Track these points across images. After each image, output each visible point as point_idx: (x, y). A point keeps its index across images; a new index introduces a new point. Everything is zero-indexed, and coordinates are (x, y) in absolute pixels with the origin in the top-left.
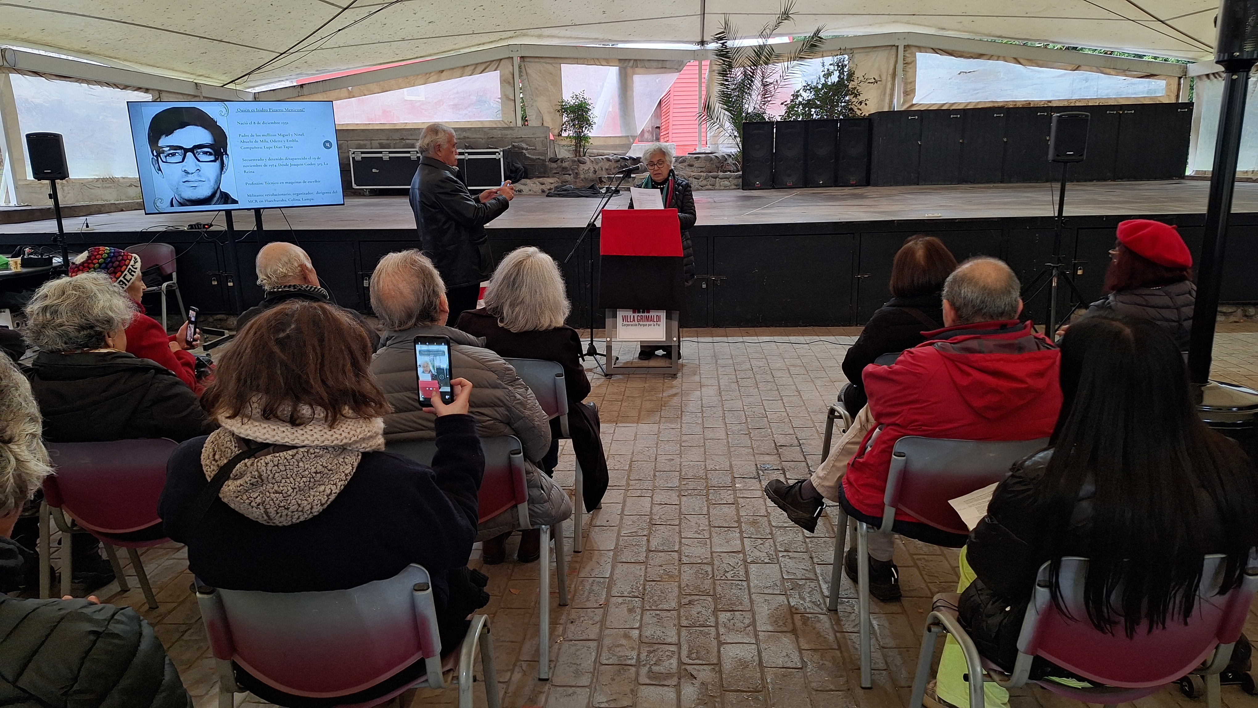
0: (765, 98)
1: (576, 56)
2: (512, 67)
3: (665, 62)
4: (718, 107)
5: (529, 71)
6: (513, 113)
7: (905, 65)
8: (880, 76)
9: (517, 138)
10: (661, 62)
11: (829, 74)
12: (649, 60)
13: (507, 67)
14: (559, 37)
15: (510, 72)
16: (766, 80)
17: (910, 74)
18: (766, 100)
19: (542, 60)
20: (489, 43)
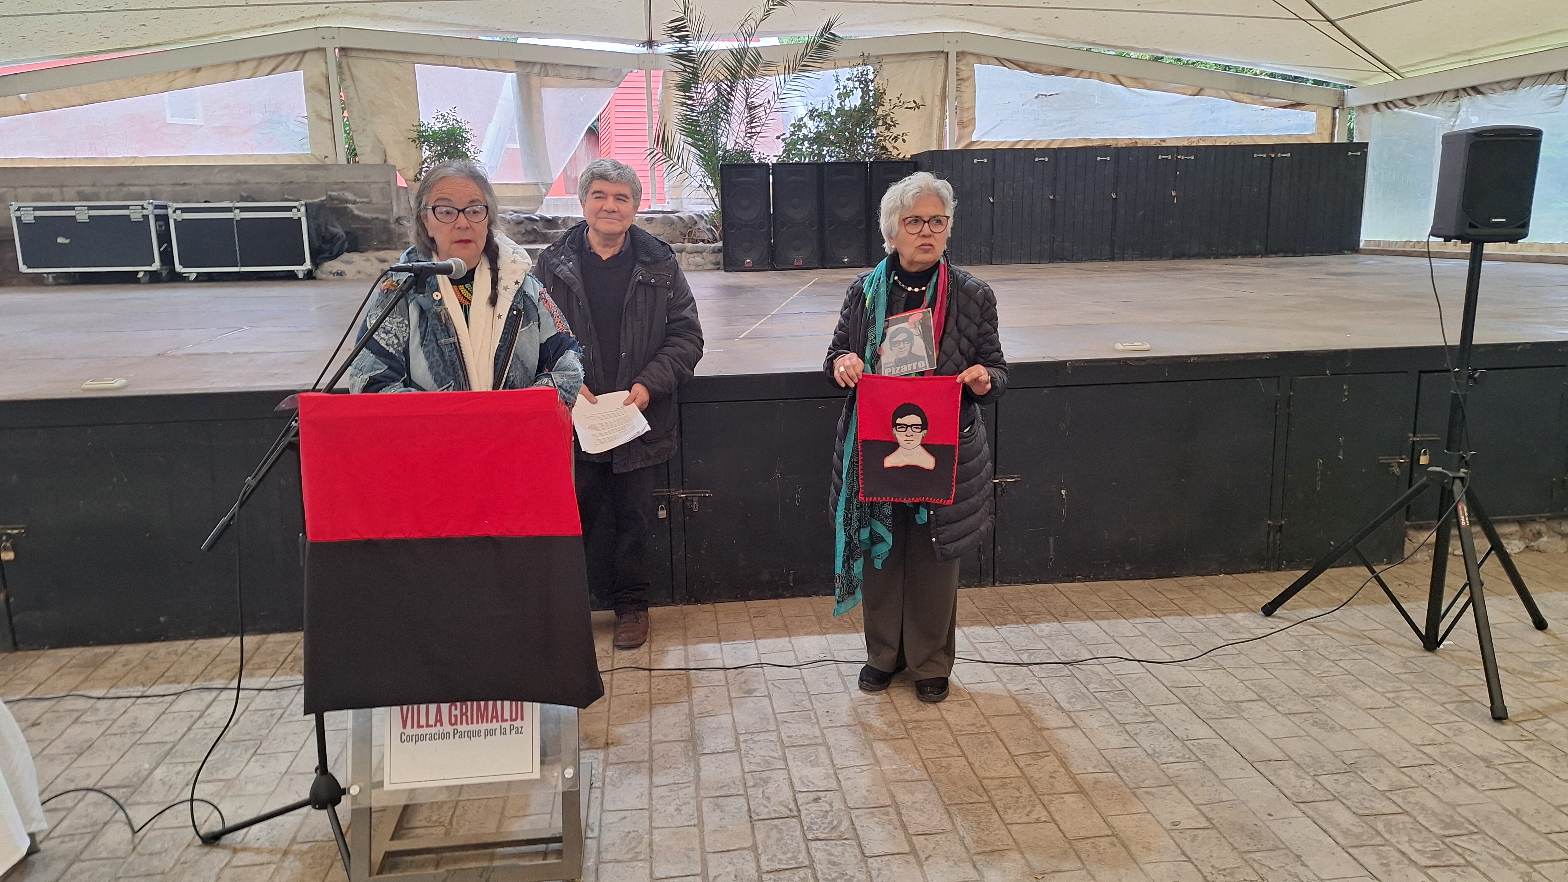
0: (752, 128)
1: (440, 53)
2: (324, 65)
3: (592, 70)
4: (679, 139)
5: (355, 72)
6: (330, 142)
7: (959, 82)
8: (922, 98)
9: (336, 183)
10: (586, 70)
11: (845, 94)
12: (566, 65)
13: (315, 66)
14: (409, 20)
15: (322, 74)
16: (753, 100)
17: (966, 97)
18: (753, 130)
19: (379, 56)
20: (282, 23)
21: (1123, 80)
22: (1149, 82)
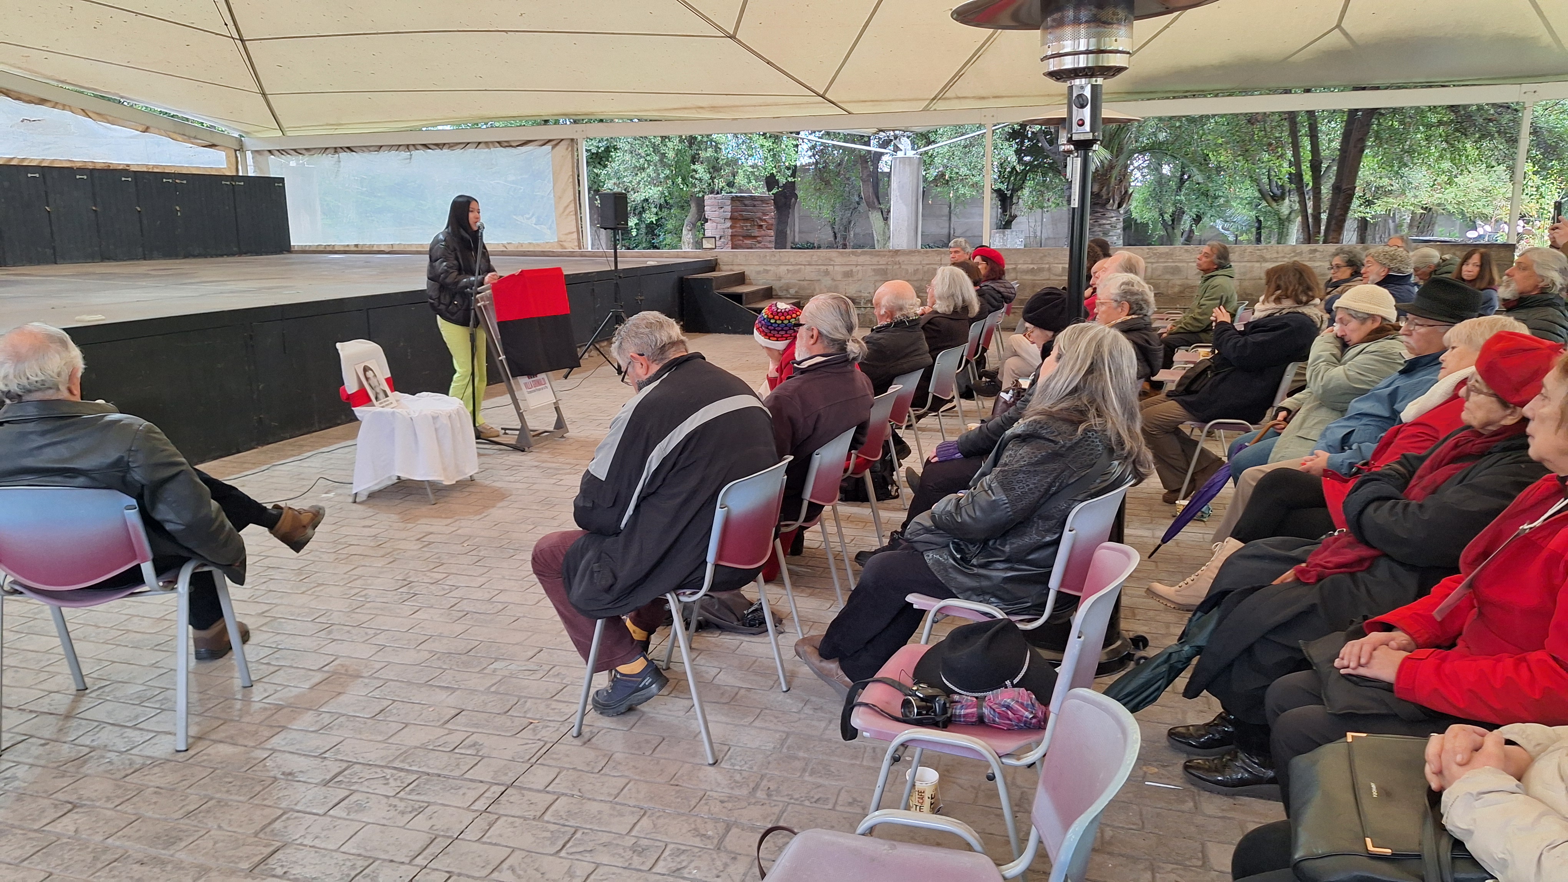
21: (90, 114)
22: (110, 118)
